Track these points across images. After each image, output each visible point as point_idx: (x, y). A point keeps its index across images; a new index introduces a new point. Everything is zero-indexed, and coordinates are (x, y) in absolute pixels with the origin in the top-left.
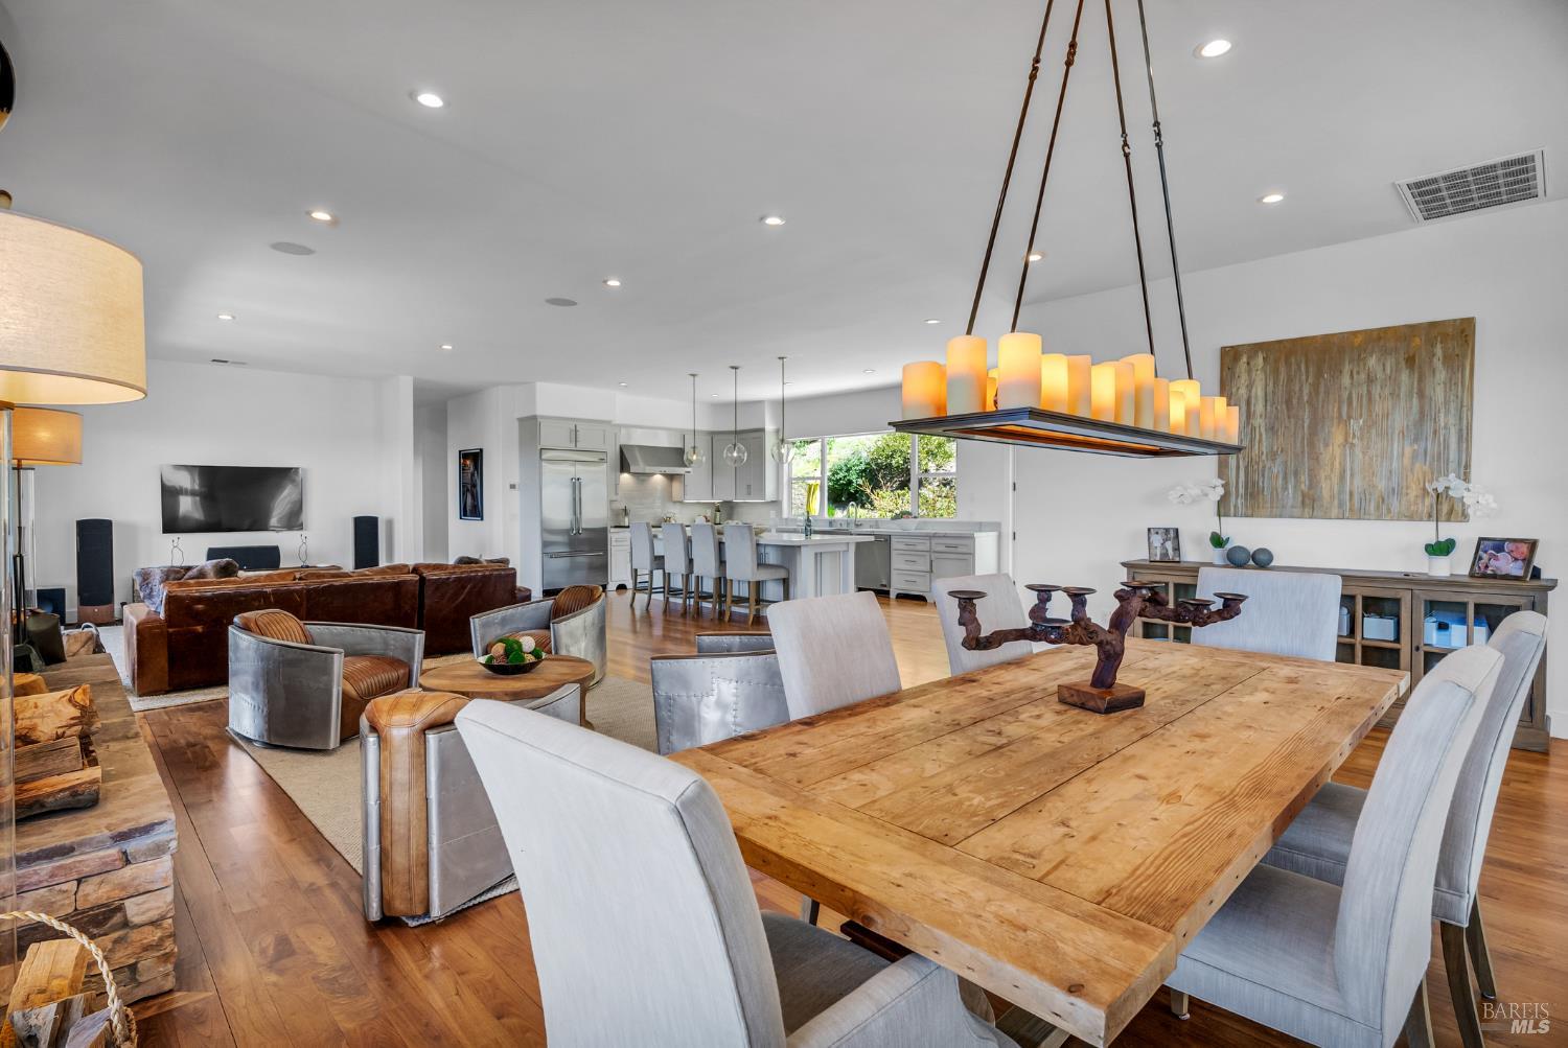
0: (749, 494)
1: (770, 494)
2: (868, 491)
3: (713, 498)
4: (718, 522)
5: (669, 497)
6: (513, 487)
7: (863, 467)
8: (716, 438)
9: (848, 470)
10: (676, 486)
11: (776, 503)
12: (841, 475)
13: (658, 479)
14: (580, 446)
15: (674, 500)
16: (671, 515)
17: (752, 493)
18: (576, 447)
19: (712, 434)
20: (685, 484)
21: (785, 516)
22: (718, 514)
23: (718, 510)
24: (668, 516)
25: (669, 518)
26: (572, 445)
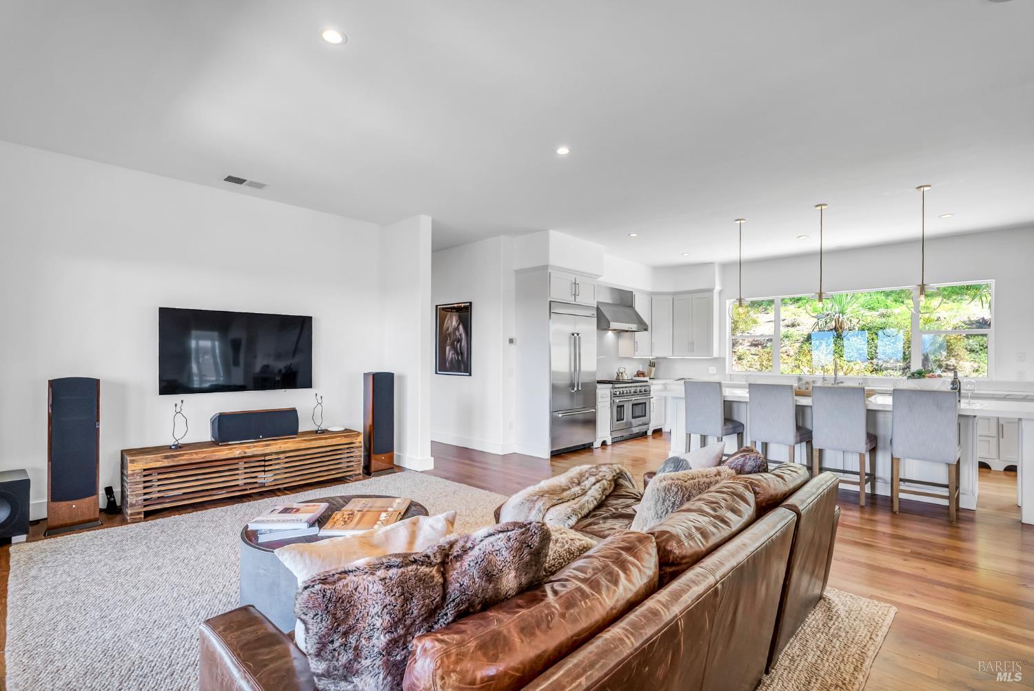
0: (690, 351)
1: (715, 351)
4: (652, 376)
5: (617, 353)
6: (511, 341)
8: (654, 298)
10: (624, 342)
14: (580, 300)
15: (620, 356)
16: (623, 370)
17: (695, 350)
18: (575, 301)
19: (651, 294)
20: (635, 341)
21: (727, 372)
22: (653, 369)
23: (653, 365)
24: (621, 370)
25: (622, 373)
26: (573, 299)
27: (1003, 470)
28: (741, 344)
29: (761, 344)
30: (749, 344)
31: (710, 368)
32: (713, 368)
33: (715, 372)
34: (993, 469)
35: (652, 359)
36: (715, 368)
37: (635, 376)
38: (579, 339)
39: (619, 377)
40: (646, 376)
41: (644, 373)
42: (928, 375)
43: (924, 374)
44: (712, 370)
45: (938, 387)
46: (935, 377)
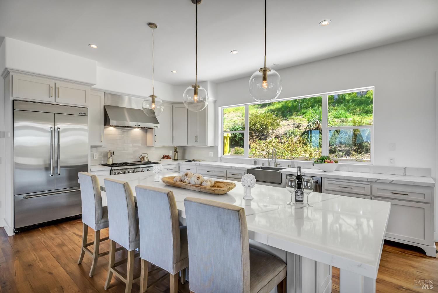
0: (196, 141)
1: (210, 142)
3: (173, 144)
4: (176, 158)
5: (145, 144)
8: (175, 106)
10: (149, 136)
11: (214, 148)
13: (137, 131)
14: (62, 101)
15: (148, 145)
16: (145, 155)
17: (198, 141)
18: (56, 101)
19: (173, 104)
20: (155, 135)
21: (219, 156)
22: (177, 153)
23: (176, 151)
24: (143, 155)
25: (144, 157)
26: (52, 100)
28: (271, 137)
29: (280, 137)
30: (274, 137)
31: (210, 153)
32: (211, 153)
33: (212, 156)
35: (177, 147)
36: (212, 153)
37: (162, 159)
38: (59, 132)
39: (142, 160)
40: (170, 158)
41: (169, 157)
42: (327, 160)
43: (325, 160)
44: (211, 154)
45: (335, 170)
46: (332, 162)
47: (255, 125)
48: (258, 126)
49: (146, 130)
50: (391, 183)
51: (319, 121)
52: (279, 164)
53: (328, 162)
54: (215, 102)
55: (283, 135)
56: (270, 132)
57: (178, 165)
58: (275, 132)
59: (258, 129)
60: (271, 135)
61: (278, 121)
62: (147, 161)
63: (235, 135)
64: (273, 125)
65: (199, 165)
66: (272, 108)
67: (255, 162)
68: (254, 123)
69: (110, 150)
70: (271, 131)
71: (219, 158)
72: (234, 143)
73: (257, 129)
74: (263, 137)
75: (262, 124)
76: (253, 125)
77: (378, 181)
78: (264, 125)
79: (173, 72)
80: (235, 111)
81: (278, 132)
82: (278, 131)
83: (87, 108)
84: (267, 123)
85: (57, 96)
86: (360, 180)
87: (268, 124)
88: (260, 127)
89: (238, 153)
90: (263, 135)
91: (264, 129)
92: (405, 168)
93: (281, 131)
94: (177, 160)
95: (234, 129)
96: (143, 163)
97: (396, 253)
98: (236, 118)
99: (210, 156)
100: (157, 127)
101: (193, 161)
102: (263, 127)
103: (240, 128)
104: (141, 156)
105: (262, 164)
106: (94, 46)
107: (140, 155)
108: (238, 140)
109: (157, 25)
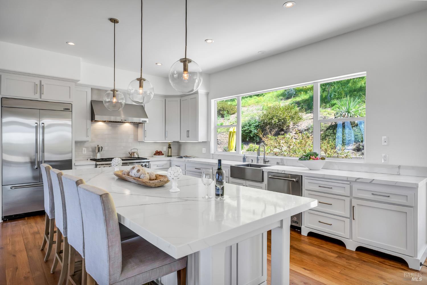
0: (188, 137)
1: (202, 137)
2: (261, 136)
3: (165, 140)
4: (170, 155)
5: (136, 139)
7: (257, 124)
8: (167, 99)
9: (250, 126)
10: (140, 131)
11: (206, 143)
12: (246, 128)
13: (127, 127)
15: (138, 141)
16: (136, 151)
17: (190, 136)
18: (41, 98)
19: (165, 97)
20: (145, 130)
21: (212, 152)
22: (170, 149)
23: (170, 147)
24: (133, 151)
25: (134, 153)
26: (37, 97)
27: (354, 250)
28: (291, 132)
33: (205, 152)
34: (347, 248)
35: (170, 142)
37: (154, 155)
38: (43, 128)
39: (132, 156)
40: (163, 155)
41: (161, 153)
42: (314, 157)
43: (311, 157)
44: (204, 150)
45: (322, 167)
46: (317, 159)
47: (272, 119)
48: (275, 120)
49: (137, 125)
50: (371, 182)
51: (347, 113)
52: (268, 161)
53: (313, 159)
54: (207, 94)
55: (305, 130)
56: (290, 127)
57: (169, 161)
58: (297, 126)
59: (276, 124)
60: (291, 130)
61: (300, 114)
62: (137, 156)
63: (250, 130)
64: (294, 119)
65: (187, 161)
66: (298, 99)
67: (244, 159)
68: (271, 117)
69: (98, 145)
70: (293, 126)
71: (211, 154)
72: (249, 140)
73: (274, 124)
74: (282, 133)
75: (280, 117)
76: (270, 119)
77: (358, 180)
78: (283, 119)
79: (158, 64)
80: (256, 104)
81: (300, 127)
82: (300, 125)
83: (71, 104)
84: (286, 116)
85: (42, 93)
86: (340, 179)
87: (288, 118)
88: (277, 121)
89: (250, 151)
90: (282, 130)
91: (282, 123)
92: (399, 167)
93: (303, 125)
94: (171, 156)
95: (249, 124)
96: (133, 158)
97: (373, 263)
98: (255, 112)
99: (203, 152)
100: (146, 121)
101: (184, 158)
102: (281, 121)
103: (256, 122)
104: (131, 152)
105: (251, 161)
106: (71, 44)
107: (129, 150)
108: (254, 136)
109: (118, 19)
